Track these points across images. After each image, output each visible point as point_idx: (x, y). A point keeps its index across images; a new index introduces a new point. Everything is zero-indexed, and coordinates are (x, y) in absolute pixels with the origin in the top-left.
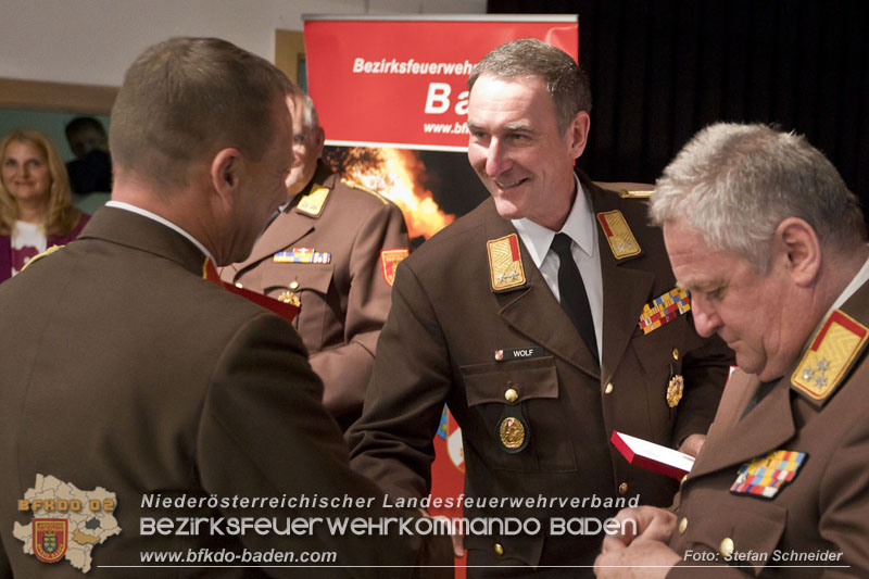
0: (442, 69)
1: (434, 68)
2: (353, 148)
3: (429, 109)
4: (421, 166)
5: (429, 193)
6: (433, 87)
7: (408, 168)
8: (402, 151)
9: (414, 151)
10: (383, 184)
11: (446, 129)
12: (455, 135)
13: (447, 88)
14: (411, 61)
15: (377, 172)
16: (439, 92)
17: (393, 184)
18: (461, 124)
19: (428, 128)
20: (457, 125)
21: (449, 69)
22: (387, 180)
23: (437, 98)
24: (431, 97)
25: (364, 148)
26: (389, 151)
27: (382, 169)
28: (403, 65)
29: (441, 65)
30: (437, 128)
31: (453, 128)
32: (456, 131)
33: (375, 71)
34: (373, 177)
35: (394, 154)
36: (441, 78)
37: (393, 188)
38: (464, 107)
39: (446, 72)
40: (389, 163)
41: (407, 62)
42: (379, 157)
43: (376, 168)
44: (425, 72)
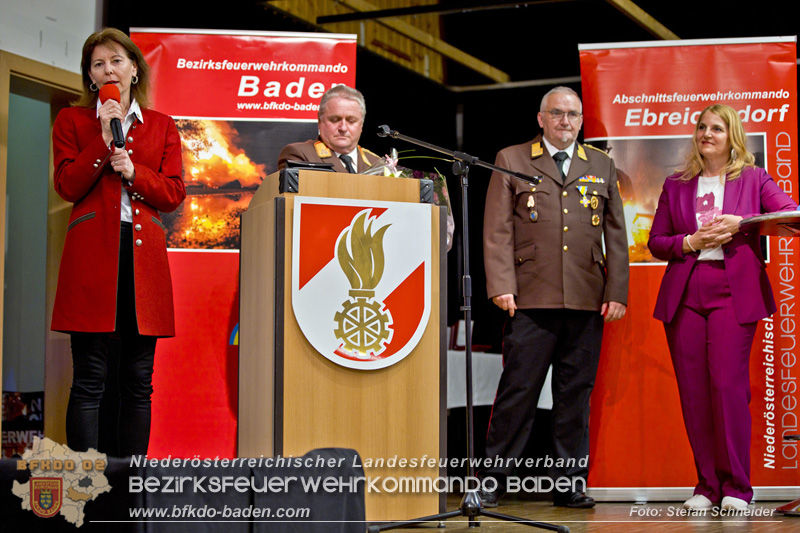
0: (252, 67)
1: (245, 66)
2: (177, 120)
3: (241, 93)
4: (235, 132)
5: (242, 150)
6: (244, 79)
7: (223, 134)
8: (217, 122)
9: (228, 122)
10: (202, 145)
11: (257, 106)
12: (265, 110)
13: (256, 80)
14: (225, 61)
15: (197, 137)
16: (249, 82)
17: (211, 145)
18: (269, 103)
19: (240, 106)
20: (266, 104)
21: (257, 67)
22: (206, 142)
23: (248, 86)
24: (243, 85)
25: (186, 120)
26: (206, 122)
27: (202, 135)
28: (218, 64)
29: (250, 65)
30: (249, 106)
31: (262, 106)
32: (265, 108)
33: (195, 67)
34: (194, 141)
35: (211, 124)
36: (251, 72)
37: (211, 149)
38: (271, 92)
39: (255, 69)
40: (207, 131)
41: (222, 62)
42: (199, 127)
43: (196, 134)
44: (238, 68)
